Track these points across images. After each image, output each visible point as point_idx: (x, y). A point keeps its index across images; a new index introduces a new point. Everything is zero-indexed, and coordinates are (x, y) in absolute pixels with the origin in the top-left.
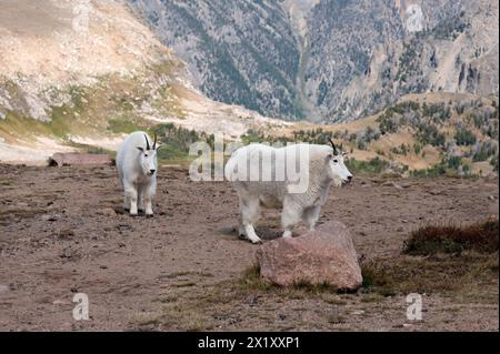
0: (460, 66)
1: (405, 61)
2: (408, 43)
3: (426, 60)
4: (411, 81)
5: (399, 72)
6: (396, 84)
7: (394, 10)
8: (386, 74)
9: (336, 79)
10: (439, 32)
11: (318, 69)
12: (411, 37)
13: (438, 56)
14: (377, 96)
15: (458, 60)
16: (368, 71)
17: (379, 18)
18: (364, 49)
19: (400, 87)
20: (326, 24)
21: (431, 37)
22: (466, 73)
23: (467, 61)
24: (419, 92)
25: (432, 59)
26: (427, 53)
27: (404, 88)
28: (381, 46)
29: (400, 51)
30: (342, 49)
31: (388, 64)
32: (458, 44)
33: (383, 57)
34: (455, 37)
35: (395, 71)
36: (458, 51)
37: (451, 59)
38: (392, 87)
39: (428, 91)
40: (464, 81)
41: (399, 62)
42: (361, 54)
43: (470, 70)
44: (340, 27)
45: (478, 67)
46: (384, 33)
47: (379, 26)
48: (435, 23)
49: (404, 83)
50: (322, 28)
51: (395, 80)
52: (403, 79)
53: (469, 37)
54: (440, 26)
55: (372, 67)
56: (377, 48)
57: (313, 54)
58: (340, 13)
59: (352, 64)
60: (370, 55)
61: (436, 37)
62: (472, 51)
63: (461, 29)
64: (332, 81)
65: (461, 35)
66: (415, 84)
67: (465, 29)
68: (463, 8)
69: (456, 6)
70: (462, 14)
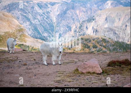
1: (80, 28)
2: (81, 23)
3: (85, 27)
4: (81, 33)
5: (79, 31)
6: (78, 34)
7: (77, 15)
8: (75, 31)
9: (63, 32)
10: (88, 21)
11: (59, 30)
13: (88, 27)
14: (73, 37)
15: (93, 28)
16: (71, 30)
17: (73, 17)
18: (70, 25)
19: (79, 34)
20: (61, 19)
21: (86, 22)
22: (95, 31)
23: (95, 28)
24: (83, 35)
25: (87, 27)
26: (85, 26)
27: (80, 34)
28: (74, 24)
29: (79, 25)
30: (64, 25)
31: (76, 29)
33: (75, 27)
34: (92, 22)
35: (77, 30)
36: (93, 25)
37: (91, 28)
39: (86, 35)
40: (95, 33)
41: (78, 28)
42: (69, 27)
43: (96, 30)
44: (64, 20)
45: (98, 29)
46: (75, 21)
47: (73, 19)
48: (87, 19)
49: (80, 33)
50: (60, 20)
51: (78, 33)
52: (80, 32)
53: (95, 22)
54: (88, 19)
55: (72, 29)
56: (73, 25)
57: (57, 26)
58: (64, 16)
59: (67, 29)
60: (71, 27)
61: (87, 22)
62: (96, 25)
63: (93, 20)
65: (94, 21)
66: (83, 33)
67: (95, 20)
68: (94, 15)
69: (92, 14)
70: (94, 16)
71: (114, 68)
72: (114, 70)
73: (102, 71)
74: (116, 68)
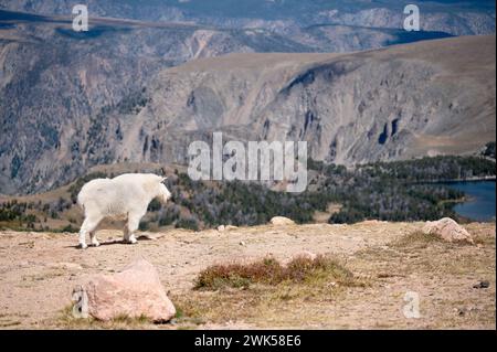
0: (144, 139)
1: (92, 135)
2: (94, 118)
3: (112, 133)
4: (99, 154)
5: (87, 145)
6: (85, 156)
7: (81, 87)
8: (74, 148)
9: (28, 153)
10: (123, 107)
11: (11, 145)
12: (97, 112)
13: (123, 130)
14: (67, 169)
15: (142, 133)
16: (58, 145)
17: (66, 95)
18: (54, 125)
19: (88, 159)
20: (17, 102)
21: (116, 112)
22: (150, 144)
23: (150, 133)
24: (106, 163)
25: (117, 132)
26: (113, 126)
27: (92, 160)
28: (69, 121)
29: (87, 125)
30: (33, 125)
31: (76, 138)
32: (141, 118)
33: (72, 131)
34: (138, 111)
35: (83, 144)
36: (141, 124)
37: (135, 132)
38: (81, 159)
39: (115, 162)
40: (148, 152)
41: (87, 136)
42: (51, 130)
43: (153, 141)
44: (31, 105)
45: (160, 138)
46: (72, 109)
47: (67, 103)
48: (119, 99)
49: (92, 156)
50: (13, 106)
51: (84, 152)
52: (91, 152)
53: (151, 110)
54: (124, 101)
55: (62, 141)
56: (66, 123)
57: (5, 130)
58: (30, 91)
59: (43, 139)
60: (60, 130)
61: (120, 112)
62: (155, 124)
63: (143, 103)
64: (24, 156)
65: (144, 110)
66: (103, 156)
67: (147, 104)
68: (145, 85)
69: (137, 83)
70: (144, 90)
71: (222, 297)
72: (223, 304)
73: (173, 311)
74: (229, 293)
